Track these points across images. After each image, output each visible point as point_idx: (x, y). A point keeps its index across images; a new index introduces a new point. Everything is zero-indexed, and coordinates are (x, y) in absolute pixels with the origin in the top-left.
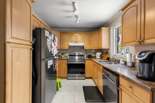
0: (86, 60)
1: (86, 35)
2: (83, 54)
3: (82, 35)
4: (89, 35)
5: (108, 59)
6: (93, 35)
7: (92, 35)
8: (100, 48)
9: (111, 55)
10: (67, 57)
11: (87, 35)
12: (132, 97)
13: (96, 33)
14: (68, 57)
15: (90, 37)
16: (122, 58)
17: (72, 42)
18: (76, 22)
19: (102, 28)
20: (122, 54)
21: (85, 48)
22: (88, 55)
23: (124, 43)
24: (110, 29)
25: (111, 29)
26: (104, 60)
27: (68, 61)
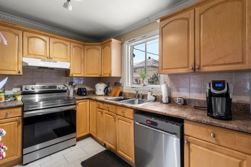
0: (77, 102)
1: (74, 47)
2: (66, 88)
3: (64, 44)
4: (81, 48)
5: (121, 94)
6: (90, 48)
7: (87, 50)
8: (108, 75)
9: (124, 88)
10: (12, 98)
11: (77, 46)
12: (217, 150)
13: (97, 47)
14: (19, 98)
15: (82, 52)
16: (149, 91)
17: (36, 56)
18: (66, 6)
19: (112, 39)
20: (144, 85)
21: (71, 73)
22: (76, 89)
23: (165, 69)
24: (122, 44)
25: (124, 44)
26: (114, 96)
27: (23, 111)
